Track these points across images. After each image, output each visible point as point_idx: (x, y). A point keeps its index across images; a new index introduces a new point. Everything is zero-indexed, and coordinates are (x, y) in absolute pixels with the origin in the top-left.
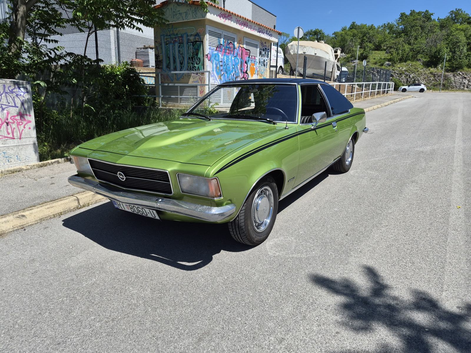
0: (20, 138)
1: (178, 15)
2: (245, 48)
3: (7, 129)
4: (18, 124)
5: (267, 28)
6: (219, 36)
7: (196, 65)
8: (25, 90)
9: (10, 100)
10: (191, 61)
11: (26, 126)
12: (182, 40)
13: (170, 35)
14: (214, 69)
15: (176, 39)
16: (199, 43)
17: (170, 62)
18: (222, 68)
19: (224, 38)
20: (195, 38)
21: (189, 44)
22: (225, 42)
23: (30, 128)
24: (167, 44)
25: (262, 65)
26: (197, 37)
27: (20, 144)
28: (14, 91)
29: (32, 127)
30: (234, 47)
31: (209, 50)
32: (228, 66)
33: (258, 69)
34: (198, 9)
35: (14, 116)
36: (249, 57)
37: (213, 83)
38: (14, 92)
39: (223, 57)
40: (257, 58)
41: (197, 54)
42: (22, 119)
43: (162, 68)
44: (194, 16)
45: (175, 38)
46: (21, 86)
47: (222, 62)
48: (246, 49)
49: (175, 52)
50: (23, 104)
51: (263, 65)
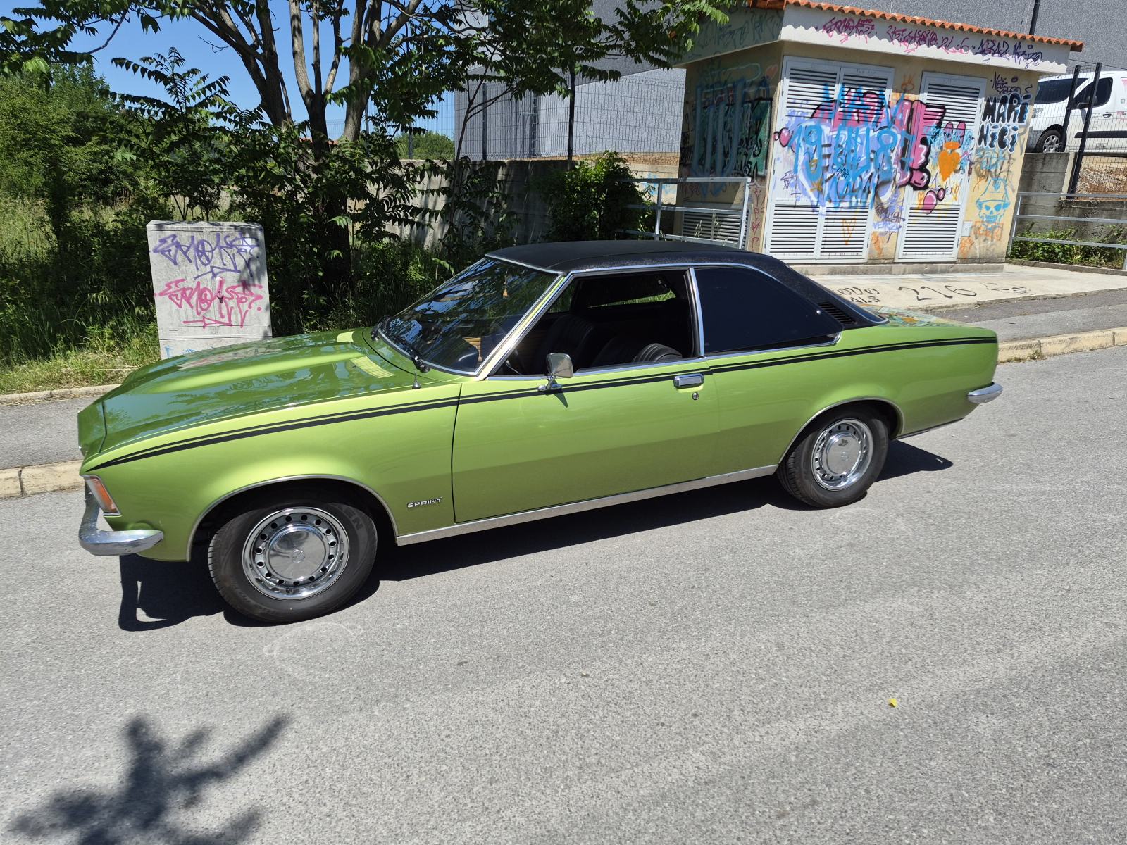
0: (242, 326)
1: (727, 36)
2: (925, 101)
3: (220, 309)
4: (239, 301)
5: (1015, 37)
6: (827, 80)
7: (752, 159)
8: (254, 241)
9: (227, 259)
10: (745, 149)
11: (253, 305)
12: (732, 96)
13: (712, 87)
14: (799, 168)
15: (723, 95)
16: (764, 102)
17: (705, 152)
18: (827, 162)
19: (844, 84)
20: (758, 91)
21: (745, 105)
22: (849, 91)
23: (259, 309)
24: (705, 108)
25: (992, 145)
26: (762, 88)
27: (241, 335)
28: (234, 243)
29: (263, 308)
30: (882, 103)
31: (788, 118)
32: (852, 155)
33: (974, 158)
34: (768, 17)
35: (234, 287)
36: (939, 126)
37: (793, 203)
38: (235, 246)
39: (835, 133)
40: (974, 129)
41: (757, 133)
42: (247, 292)
43: (690, 165)
44: (757, 37)
45: (722, 92)
46: (247, 235)
47: (829, 145)
48: (928, 105)
49: (717, 127)
50: (248, 264)
51: (996, 143)
